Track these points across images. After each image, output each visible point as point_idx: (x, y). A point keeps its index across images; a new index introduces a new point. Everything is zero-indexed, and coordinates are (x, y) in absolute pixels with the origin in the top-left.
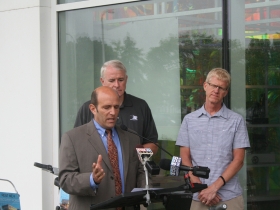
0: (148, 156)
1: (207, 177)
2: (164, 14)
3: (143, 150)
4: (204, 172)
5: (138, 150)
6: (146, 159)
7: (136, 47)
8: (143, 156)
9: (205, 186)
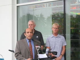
0: (39, 48)
1: (56, 54)
2: (48, 7)
3: (38, 46)
4: (56, 53)
5: (36, 46)
6: (38, 49)
7: (43, 16)
8: (37, 48)
9: (56, 57)
